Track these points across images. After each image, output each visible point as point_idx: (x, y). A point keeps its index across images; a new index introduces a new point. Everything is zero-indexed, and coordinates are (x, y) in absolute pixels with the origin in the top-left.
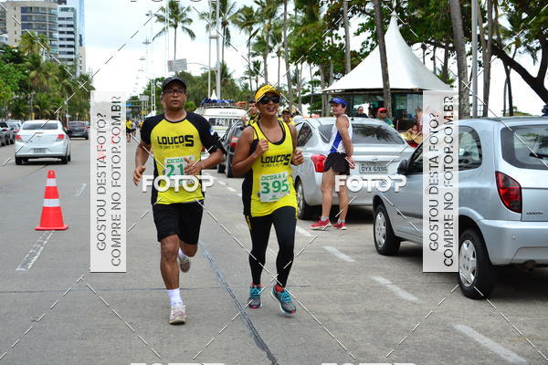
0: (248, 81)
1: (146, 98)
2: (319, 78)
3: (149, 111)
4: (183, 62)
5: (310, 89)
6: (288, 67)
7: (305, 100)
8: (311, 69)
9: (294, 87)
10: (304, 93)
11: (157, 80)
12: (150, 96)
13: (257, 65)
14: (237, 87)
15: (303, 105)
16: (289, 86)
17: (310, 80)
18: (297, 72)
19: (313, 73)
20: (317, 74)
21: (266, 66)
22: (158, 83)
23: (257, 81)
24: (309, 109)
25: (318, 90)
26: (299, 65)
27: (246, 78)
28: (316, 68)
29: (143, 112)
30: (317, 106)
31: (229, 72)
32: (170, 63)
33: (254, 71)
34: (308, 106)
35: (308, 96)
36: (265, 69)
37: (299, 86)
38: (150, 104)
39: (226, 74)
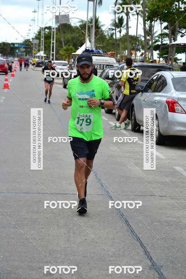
0: (114, 31)
1: (36, 41)
2: (167, 31)
3: (39, 51)
4: (66, 17)
5: (160, 40)
6: (145, 24)
7: (157, 48)
8: (161, 24)
9: (148, 38)
10: (155, 42)
11: (46, 28)
12: (40, 40)
13: (121, 20)
14: (105, 36)
15: (154, 51)
16: (145, 37)
17: (160, 33)
18: (151, 27)
19: (163, 27)
20: (165, 28)
21: (127, 21)
22: (46, 30)
23: (120, 32)
24: (158, 54)
25: (166, 41)
26: (153, 23)
27: (113, 30)
28: (165, 24)
29: (34, 52)
30: (164, 52)
31: (100, 25)
32: (57, 17)
33: (119, 24)
34: (158, 52)
35: (158, 45)
36: (127, 24)
37: (152, 37)
38: (39, 46)
39: (98, 26)
